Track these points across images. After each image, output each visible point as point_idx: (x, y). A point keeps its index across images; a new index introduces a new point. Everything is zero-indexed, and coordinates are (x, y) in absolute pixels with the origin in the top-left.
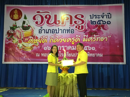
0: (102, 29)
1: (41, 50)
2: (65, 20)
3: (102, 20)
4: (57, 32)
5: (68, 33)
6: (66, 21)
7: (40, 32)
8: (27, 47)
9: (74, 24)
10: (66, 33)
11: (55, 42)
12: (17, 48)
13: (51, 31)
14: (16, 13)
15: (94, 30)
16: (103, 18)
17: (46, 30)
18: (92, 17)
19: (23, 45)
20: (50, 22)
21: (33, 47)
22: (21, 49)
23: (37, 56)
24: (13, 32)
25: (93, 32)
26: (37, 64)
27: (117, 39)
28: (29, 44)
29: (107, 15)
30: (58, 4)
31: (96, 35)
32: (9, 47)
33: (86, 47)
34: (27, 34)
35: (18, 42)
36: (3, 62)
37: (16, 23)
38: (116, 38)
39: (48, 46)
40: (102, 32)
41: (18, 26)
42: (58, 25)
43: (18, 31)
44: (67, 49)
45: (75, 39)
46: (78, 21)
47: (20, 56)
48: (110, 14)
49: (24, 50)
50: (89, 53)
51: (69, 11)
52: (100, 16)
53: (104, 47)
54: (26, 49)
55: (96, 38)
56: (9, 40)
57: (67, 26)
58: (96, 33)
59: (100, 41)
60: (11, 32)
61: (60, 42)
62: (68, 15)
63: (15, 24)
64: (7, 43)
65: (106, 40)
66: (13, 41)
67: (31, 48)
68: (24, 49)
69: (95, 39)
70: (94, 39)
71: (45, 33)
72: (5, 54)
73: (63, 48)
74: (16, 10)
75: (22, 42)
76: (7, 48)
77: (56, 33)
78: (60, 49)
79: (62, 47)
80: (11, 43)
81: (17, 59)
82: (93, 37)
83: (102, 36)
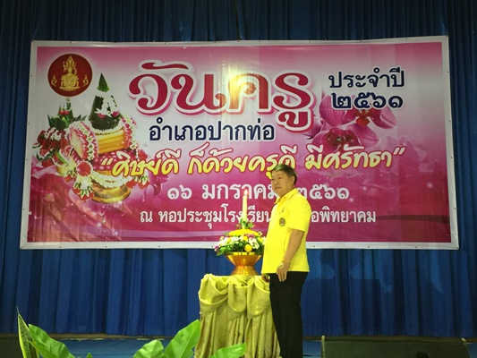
0: (371, 125)
1: (157, 201)
2: (242, 94)
3: (373, 94)
4: (216, 136)
5: (252, 138)
6: (244, 99)
7: (156, 136)
8: (108, 188)
9: (273, 108)
10: (244, 139)
11: (206, 171)
12: (71, 193)
13: (194, 132)
14: (70, 70)
15: (344, 127)
16: (375, 85)
17: (176, 127)
18: (337, 83)
19: (93, 181)
20: (191, 101)
21: (129, 189)
22: (88, 195)
23: (142, 220)
24: (58, 138)
25: (340, 136)
26: (143, 249)
27: (426, 161)
28: (114, 179)
29: (390, 74)
30: (218, 39)
31: (351, 145)
32: (45, 190)
33: (316, 187)
34: (107, 142)
35: (78, 170)
36: (24, 244)
37: (69, 106)
38: (422, 154)
39: (181, 186)
40: (374, 135)
41: (75, 115)
42: (219, 110)
43: (78, 133)
44: (250, 197)
45: (278, 159)
46: (288, 96)
47: (84, 221)
48: (398, 70)
49: (99, 199)
50: (327, 211)
51: (258, 63)
52: (366, 80)
53: (380, 189)
54: (106, 198)
55: (352, 156)
56: (46, 163)
57: (251, 114)
58: (350, 138)
59: (365, 165)
60: (52, 137)
61: (226, 170)
62: (253, 75)
63: (66, 108)
64: (38, 175)
65: (388, 165)
66: (57, 169)
67: (121, 194)
68: (96, 195)
69: (348, 158)
70: (346, 161)
71: (170, 139)
72: (30, 213)
73: (235, 192)
74: (70, 60)
75: (92, 171)
76: (39, 193)
77: (212, 138)
78: (227, 197)
79: (232, 188)
80: (53, 175)
81: (73, 233)
82: (342, 152)
83: (372, 149)
